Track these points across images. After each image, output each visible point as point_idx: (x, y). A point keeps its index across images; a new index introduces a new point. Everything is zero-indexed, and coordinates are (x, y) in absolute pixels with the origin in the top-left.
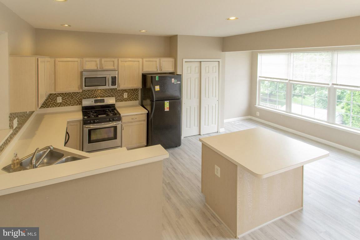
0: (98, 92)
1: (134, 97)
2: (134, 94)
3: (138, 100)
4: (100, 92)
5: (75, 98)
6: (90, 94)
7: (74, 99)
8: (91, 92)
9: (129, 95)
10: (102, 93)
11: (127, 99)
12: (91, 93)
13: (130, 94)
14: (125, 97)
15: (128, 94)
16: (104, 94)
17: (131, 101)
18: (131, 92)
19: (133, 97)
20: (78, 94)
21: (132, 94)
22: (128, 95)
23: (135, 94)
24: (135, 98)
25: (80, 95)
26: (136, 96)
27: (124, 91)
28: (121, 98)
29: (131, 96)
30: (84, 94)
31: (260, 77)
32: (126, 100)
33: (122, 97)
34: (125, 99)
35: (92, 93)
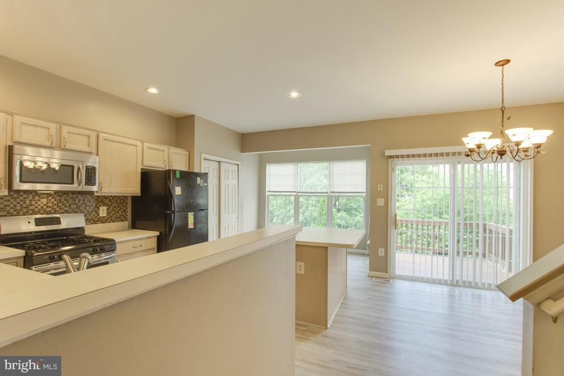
1: (118, 216)
2: (119, 209)
3: (127, 221)
6: (18, 208)
8: (22, 203)
9: (109, 211)
10: (50, 205)
11: (106, 219)
12: (21, 205)
13: (111, 209)
14: (101, 215)
15: (108, 209)
16: (55, 207)
17: (113, 222)
18: (113, 205)
19: (117, 214)
21: (115, 209)
22: (107, 211)
23: (122, 210)
24: (122, 217)
26: (123, 214)
27: (100, 204)
28: (94, 217)
29: (113, 212)
31: (269, 192)
32: (104, 221)
33: (96, 215)
34: (102, 219)
35: (24, 205)
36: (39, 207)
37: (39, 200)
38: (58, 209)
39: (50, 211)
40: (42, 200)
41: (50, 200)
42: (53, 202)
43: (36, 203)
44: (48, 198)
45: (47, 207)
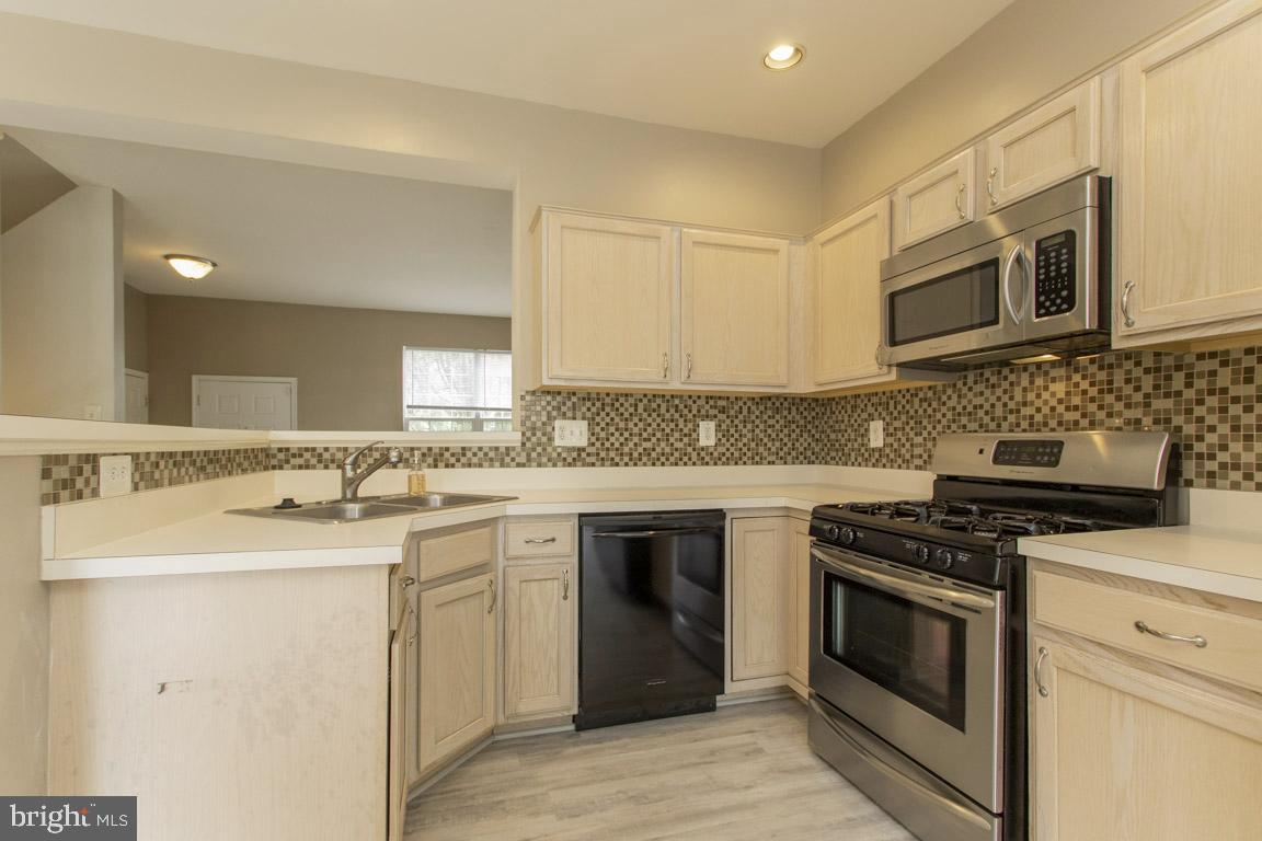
0: (1045, 395)
4: (1061, 395)
5: (930, 428)
6: (999, 412)
7: (925, 434)
8: (1005, 398)
10: (1076, 400)
12: (1005, 405)
16: (1092, 407)
20: (944, 409)
25: (949, 415)
30: (970, 408)
35: (1011, 405)
36: (1046, 410)
37: (1046, 388)
38: (1101, 415)
39: (1076, 423)
40: (1053, 387)
41: (1077, 385)
42: (1084, 392)
43: (1039, 396)
44: (1069, 378)
45: (1068, 409)
